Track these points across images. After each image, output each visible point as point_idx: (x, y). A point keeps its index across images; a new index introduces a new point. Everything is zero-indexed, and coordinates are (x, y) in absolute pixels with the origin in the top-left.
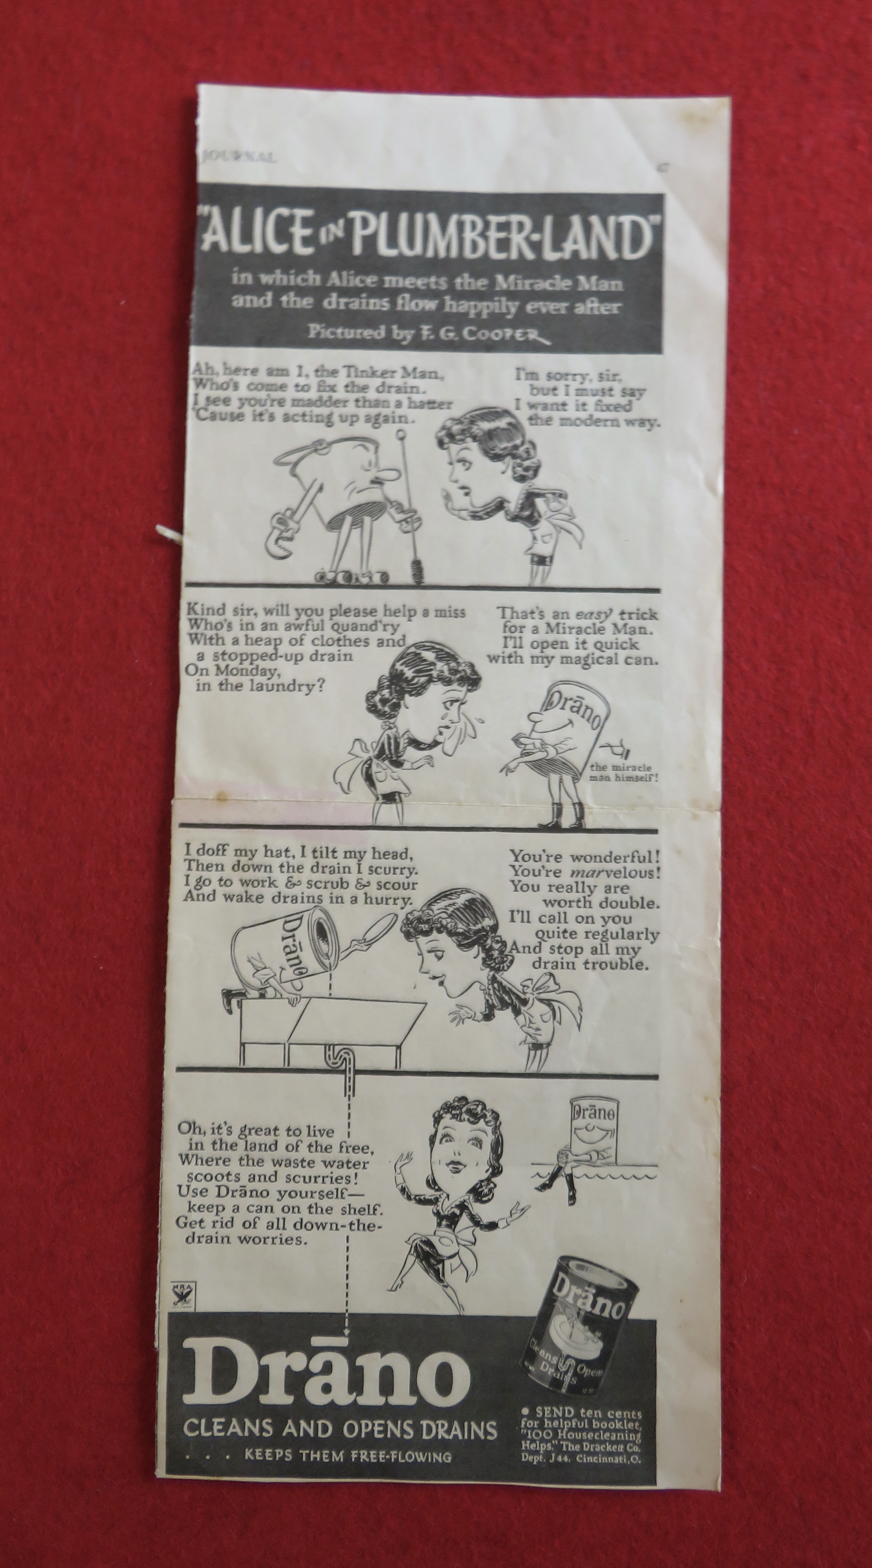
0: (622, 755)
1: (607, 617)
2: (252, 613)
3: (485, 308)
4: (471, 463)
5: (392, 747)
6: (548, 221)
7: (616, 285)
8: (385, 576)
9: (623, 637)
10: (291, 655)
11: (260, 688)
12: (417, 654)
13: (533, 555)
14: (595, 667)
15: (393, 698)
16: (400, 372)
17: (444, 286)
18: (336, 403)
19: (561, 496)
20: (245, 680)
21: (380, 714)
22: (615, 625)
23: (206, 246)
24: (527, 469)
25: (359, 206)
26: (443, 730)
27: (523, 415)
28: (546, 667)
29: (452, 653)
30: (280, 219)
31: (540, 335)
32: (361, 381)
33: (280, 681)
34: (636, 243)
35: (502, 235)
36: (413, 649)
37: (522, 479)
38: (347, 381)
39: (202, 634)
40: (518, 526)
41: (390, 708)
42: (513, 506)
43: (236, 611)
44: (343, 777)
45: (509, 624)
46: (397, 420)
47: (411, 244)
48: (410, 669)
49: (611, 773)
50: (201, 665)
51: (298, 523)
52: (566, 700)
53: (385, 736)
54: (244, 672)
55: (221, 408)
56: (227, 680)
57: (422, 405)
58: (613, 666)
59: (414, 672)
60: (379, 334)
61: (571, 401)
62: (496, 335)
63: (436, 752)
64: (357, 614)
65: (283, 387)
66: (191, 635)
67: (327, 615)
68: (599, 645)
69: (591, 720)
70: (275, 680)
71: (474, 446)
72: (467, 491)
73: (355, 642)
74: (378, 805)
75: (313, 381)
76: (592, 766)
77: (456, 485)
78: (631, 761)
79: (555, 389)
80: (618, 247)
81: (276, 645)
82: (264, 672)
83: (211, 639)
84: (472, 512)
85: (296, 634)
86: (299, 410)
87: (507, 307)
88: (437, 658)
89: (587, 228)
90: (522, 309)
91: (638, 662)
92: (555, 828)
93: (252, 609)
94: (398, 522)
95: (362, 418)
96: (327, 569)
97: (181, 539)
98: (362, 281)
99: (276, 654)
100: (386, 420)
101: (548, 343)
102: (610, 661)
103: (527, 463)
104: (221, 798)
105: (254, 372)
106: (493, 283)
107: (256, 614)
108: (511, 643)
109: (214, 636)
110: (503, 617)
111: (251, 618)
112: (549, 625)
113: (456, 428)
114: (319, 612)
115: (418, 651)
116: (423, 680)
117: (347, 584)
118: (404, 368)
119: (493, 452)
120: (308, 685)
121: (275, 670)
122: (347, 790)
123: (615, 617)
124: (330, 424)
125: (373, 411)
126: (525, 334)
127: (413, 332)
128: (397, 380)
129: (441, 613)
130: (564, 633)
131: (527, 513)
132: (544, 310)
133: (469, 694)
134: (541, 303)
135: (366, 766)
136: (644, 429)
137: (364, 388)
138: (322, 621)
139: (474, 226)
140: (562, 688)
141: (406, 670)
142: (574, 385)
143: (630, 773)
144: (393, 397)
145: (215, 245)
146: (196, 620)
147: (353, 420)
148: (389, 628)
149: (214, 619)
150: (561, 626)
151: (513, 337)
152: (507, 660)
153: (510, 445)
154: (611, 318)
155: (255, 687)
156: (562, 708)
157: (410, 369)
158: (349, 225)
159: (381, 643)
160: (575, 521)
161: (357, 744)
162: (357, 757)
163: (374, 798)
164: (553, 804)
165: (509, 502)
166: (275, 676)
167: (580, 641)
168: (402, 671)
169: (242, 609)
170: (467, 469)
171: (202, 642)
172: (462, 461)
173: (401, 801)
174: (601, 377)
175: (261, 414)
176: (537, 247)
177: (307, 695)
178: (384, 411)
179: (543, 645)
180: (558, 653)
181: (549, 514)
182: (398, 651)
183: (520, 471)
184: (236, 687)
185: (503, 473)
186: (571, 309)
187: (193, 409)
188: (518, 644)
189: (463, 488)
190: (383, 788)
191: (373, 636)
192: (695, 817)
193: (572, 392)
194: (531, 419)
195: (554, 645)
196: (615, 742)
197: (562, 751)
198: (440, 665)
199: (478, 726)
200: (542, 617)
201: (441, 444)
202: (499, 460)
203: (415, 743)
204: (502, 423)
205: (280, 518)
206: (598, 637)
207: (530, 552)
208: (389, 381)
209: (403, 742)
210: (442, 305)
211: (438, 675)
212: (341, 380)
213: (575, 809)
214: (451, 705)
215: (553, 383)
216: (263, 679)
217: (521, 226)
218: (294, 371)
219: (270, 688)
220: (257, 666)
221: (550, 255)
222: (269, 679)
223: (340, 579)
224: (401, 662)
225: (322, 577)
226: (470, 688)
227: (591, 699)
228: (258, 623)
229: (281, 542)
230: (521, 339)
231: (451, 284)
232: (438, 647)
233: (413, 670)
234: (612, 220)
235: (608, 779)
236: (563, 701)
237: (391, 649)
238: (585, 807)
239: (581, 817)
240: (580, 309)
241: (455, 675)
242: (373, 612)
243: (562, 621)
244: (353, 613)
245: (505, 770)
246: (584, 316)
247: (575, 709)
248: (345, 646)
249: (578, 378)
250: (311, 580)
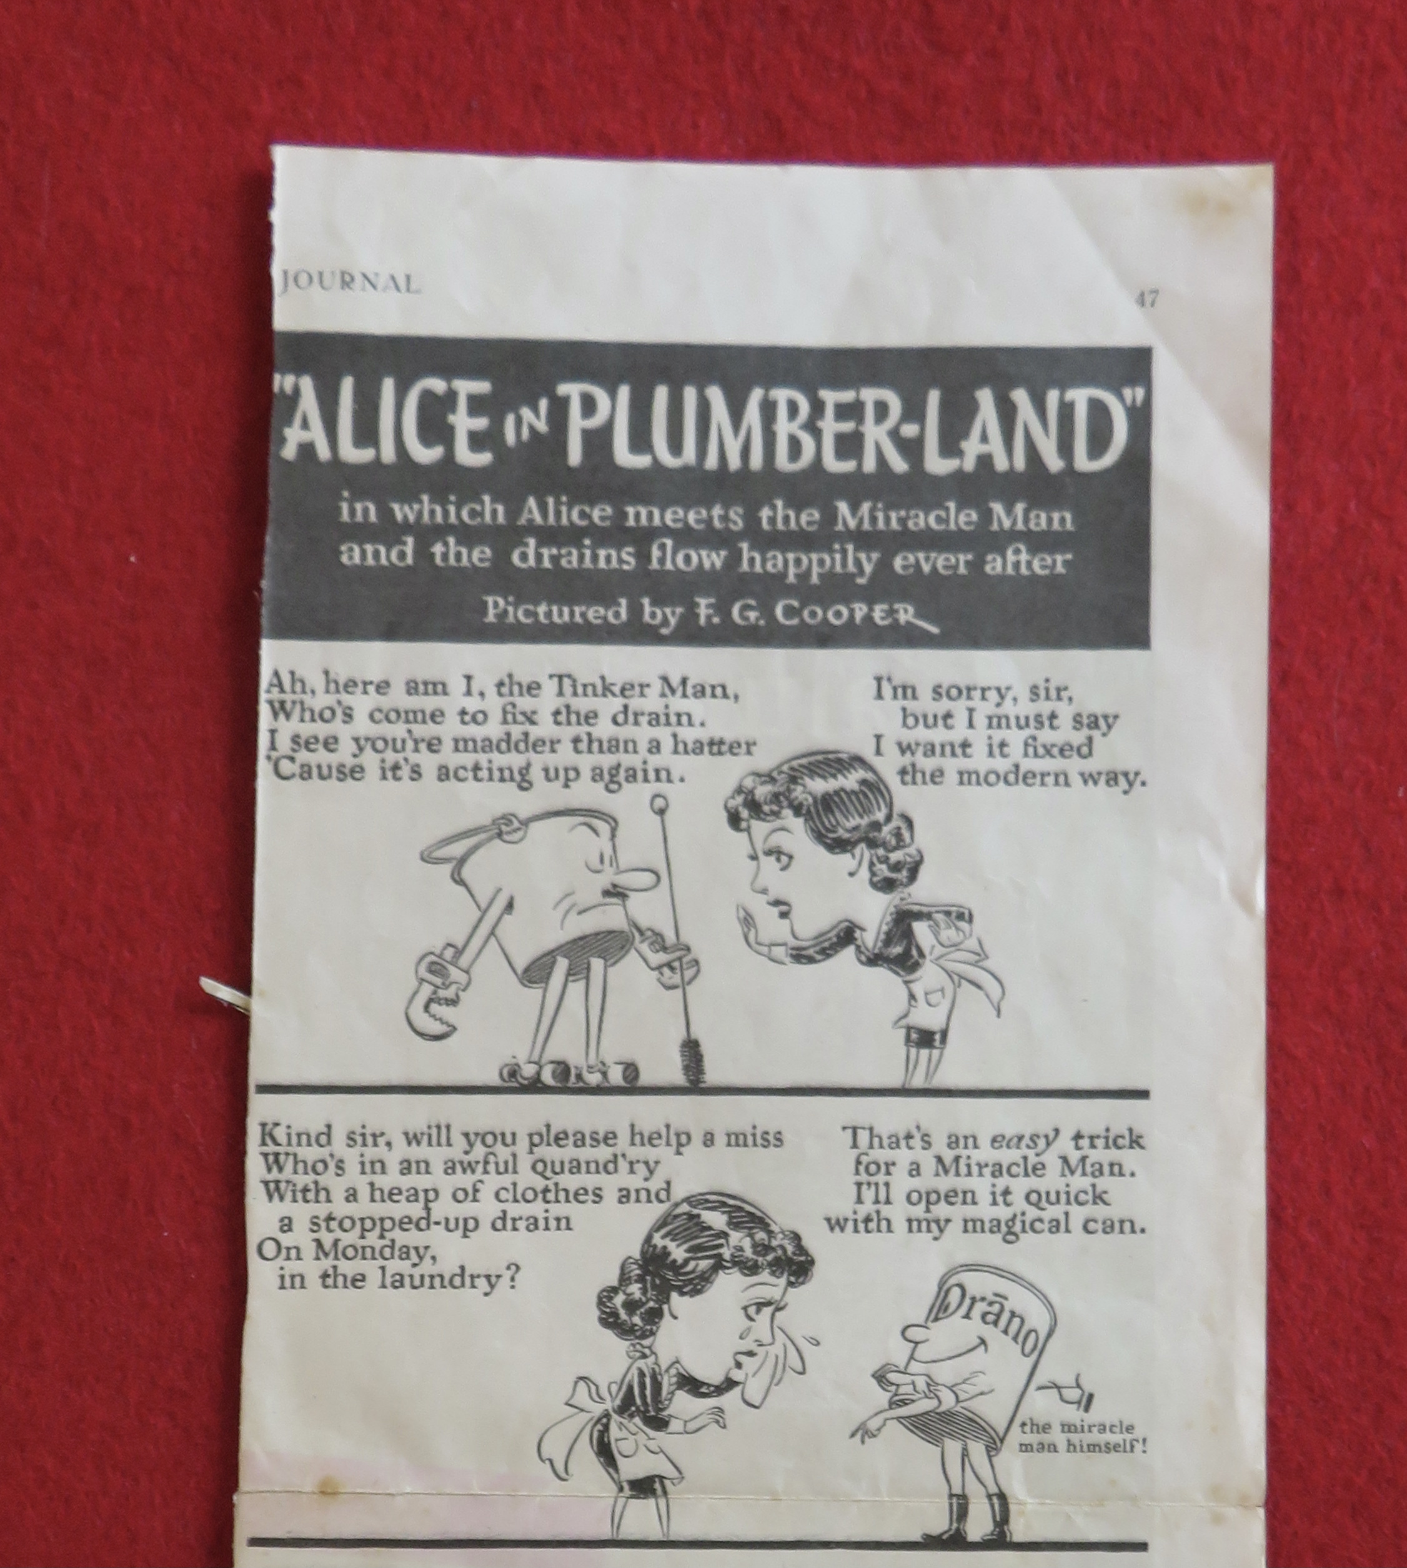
0: (1079, 1403)
1: (1048, 1144)
2: (381, 1141)
3: (817, 562)
4: (791, 857)
5: (648, 1392)
6: (934, 398)
7: (1062, 520)
8: (631, 1070)
9: (1079, 1182)
10: (457, 1220)
11: (399, 1282)
12: (691, 1217)
13: (909, 1029)
14: (1028, 1238)
15: (648, 1300)
16: (657, 686)
17: (737, 522)
18: (537, 745)
19: (960, 916)
20: (371, 1268)
21: (623, 1330)
22: (1065, 1160)
23: (289, 452)
24: (897, 867)
25: (576, 375)
26: (742, 1359)
27: (888, 766)
28: (936, 1239)
29: (759, 1214)
30: (428, 399)
31: (919, 615)
32: (583, 704)
33: (435, 1270)
34: (1099, 441)
35: (848, 426)
36: (685, 1208)
37: (887, 885)
38: (559, 702)
39: (288, 1182)
40: (882, 973)
41: (643, 1319)
42: (870, 938)
43: (351, 1138)
44: (555, 1449)
45: (864, 1159)
46: (652, 775)
47: (676, 445)
48: (678, 1246)
49: (1058, 1437)
50: (286, 1240)
51: (467, 972)
52: (974, 1300)
53: (634, 1372)
54: (368, 1251)
55: (321, 757)
56: (335, 1267)
57: (699, 748)
58: (1062, 1236)
59: (688, 1251)
60: (617, 615)
61: (979, 738)
62: (837, 615)
63: (731, 1399)
64: (580, 1142)
65: (436, 716)
66: (266, 1183)
67: (523, 1144)
68: (1034, 1197)
69: (1021, 1339)
70: (427, 1267)
71: (797, 824)
72: (784, 908)
73: (576, 1194)
74: (621, 1502)
75: (494, 704)
76: (1024, 1424)
77: (764, 898)
78: (1096, 1415)
79: (948, 716)
80: (1065, 448)
81: (427, 1201)
82: (405, 1253)
83: (305, 1190)
84: (793, 949)
85: (465, 1180)
86: (468, 759)
87: (858, 563)
88: (729, 1224)
89: (1007, 413)
90: (884, 565)
91: (1109, 1227)
92: (955, 1541)
93: (382, 1134)
94: (652, 969)
95: (586, 774)
96: (522, 1059)
97: (248, 1004)
98: (583, 515)
99: (428, 1219)
100: (632, 776)
101: (934, 630)
102: (1055, 1227)
103: (895, 856)
104: (327, 1491)
105: (383, 687)
106: (830, 516)
107: (389, 1144)
108: (868, 1194)
109: (312, 1186)
110: (855, 1145)
111: (381, 1151)
112: (940, 1160)
113: (763, 792)
114: (509, 1140)
115: (695, 1211)
116: (704, 1264)
117: (559, 1085)
118: (665, 679)
119: (831, 835)
120: (488, 1277)
121: (427, 1248)
122: (563, 1475)
123: (1064, 1144)
124: (525, 785)
125: (607, 761)
126: (892, 612)
127: (679, 610)
128: (652, 702)
129: (737, 1139)
130: (969, 1174)
131: (897, 950)
132: (926, 568)
133: (790, 1290)
134: (921, 556)
135: (599, 1427)
136: (1117, 791)
137: (590, 717)
138: (514, 1156)
139: (793, 409)
140: (966, 1278)
141: (672, 1246)
142: (984, 709)
143: (1095, 1437)
144: (643, 734)
145: (307, 450)
146: (277, 1155)
147: (569, 776)
148: (641, 1169)
149: (310, 1153)
150: (962, 1163)
151: (868, 618)
152: (861, 1226)
153: (864, 822)
154: (1052, 581)
155: (388, 1280)
156: (967, 1316)
157: (675, 681)
158: (559, 410)
159: (625, 1196)
160: (987, 964)
161: (582, 1384)
162: (582, 1410)
163: (615, 1488)
164: (951, 1496)
165: (862, 929)
166: (427, 1260)
167: (999, 1190)
168: (665, 1247)
169: (363, 1135)
170: (784, 869)
171: (289, 1196)
172: (776, 852)
173: (665, 1493)
174: (1034, 691)
175: (396, 767)
176: (912, 449)
177: (486, 1294)
178: (628, 760)
179: (929, 1198)
180: (958, 1212)
181: (939, 950)
182: (657, 1210)
183: (883, 870)
184: (354, 1280)
185: (851, 874)
186: (976, 566)
187: (269, 758)
188: (882, 1196)
189: (777, 903)
190: (632, 1468)
191: (610, 1184)
192: (1218, 1519)
193: (980, 720)
194: (903, 772)
195: (949, 1197)
196: (1067, 1379)
197: (967, 1396)
198: (735, 1237)
199: (807, 1349)
200: (927, 1144)
201: (734, 820)
202: (844, 851)
203: (691, 1384)
204: (850, 781)
205: (433, 963)
206: (1033, 1182)
207: (904, 1022)
208: (636, 703)
209: (667, 1382)
210: (735, 558)
211: (732, 1255)
212: (547, 701)
213: (992, 1506)
214: (758, 1311)
215: (944, 705)
216: (404, 1267)
217: (882, 410)
218: (457, 685)
219: (417, 1282)
220: (393, 1241)
221: (937, 464)
222: (415, 1265)
223: (547, 1077)
224: (663, 1231)
225: (513, 1074)
226: (792, 1279)
227: (1019, 1299)
228: (393, 1161)
229: (434, 1007)
230: (886, 622)
231: (752, 519)
232: (731, 1202)
233: (685, 1246)
234: (1053, 397)
235: (1053, 1448)
236: (967, 1302)
237: (644, 1206)
238: (1010, 1500)
239: (1002, 1520)
240: (994, 565)
241: (764, 1255)
242: (609, 1138)
243: (964, 1153)
244: (571, 1139)
245: (860, 1433)
246: (1002, 578)
247: (990, 1318)
248: (557, 1201)
249: (993, 695)
250: (494, 1080)
